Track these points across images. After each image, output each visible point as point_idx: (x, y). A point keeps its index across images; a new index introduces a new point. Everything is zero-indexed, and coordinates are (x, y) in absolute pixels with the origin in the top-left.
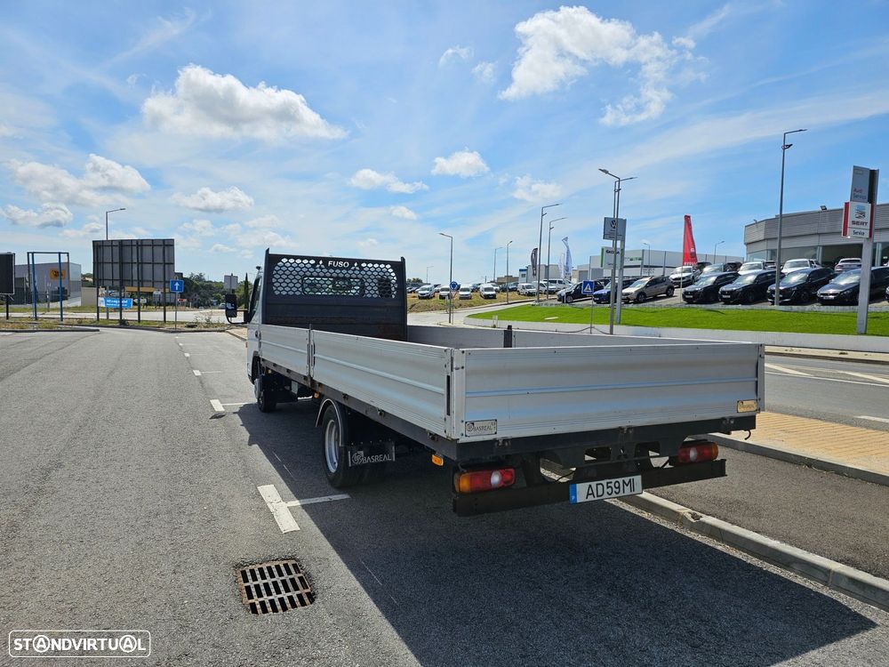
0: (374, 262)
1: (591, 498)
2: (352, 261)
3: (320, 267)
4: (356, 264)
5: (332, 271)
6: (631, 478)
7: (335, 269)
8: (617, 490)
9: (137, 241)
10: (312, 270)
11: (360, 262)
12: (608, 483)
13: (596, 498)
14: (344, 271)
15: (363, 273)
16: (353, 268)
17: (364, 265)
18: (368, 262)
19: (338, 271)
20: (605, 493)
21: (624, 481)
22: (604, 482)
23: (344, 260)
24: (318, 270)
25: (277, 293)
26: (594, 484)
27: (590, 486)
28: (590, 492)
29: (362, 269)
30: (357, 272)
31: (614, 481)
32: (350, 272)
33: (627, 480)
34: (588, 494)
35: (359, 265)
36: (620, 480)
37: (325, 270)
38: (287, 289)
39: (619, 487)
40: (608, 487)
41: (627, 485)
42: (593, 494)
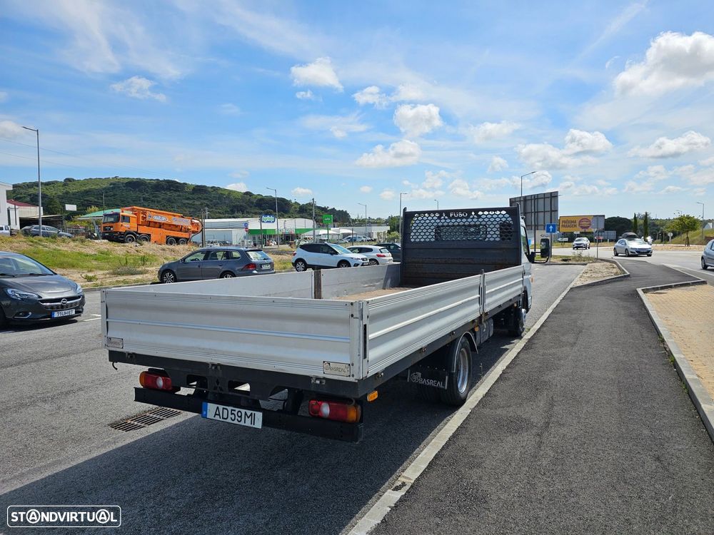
0: (489, 210)
1: (217, 418)
2: (469, 211)
3: (444, 218)
4: (473, 213)
5: (453, 220)
6: (253, 412)
7: (456, 218)
8: (239, 419)
9: (534, 195)
10: (438, 221)
11: (476, 211)
12: (232, 410)
13: (221, 420)
14: (464, 220)
15: (481, 220)
16: (471, 217)
17: (480, 213)
18: (483, 210)
19: (459, 220)
20: (229, 418)
21: (246, 414)
22: (230, 408)
23: (462, 211)
24: (443, 221)
26: (221, 407)
27: (218, 408)
28: (217, 413)
29: (479, 217)
30: (475, 220)
31: (237, 410)
32: (469, 220)
33: (249, 412)
34: (216, 414)
35: (476, 214)
36: (243, 411)
37: (448, 221)
38: (425, 237)
39: (241, 417)
40: (232, 414)
41: (248, 417)
42: (219, 415)
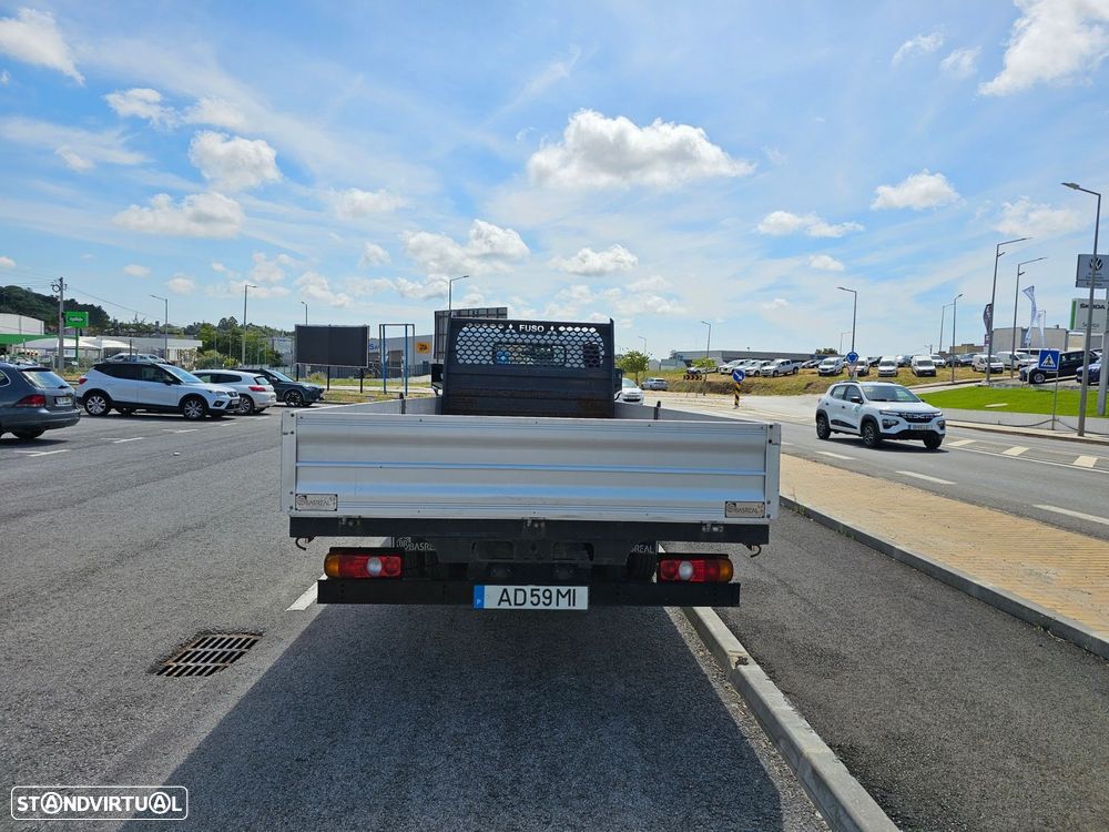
0: (574, 325)
1: (505, 606)
2: (547, 325)
3: (510, 333)
4: (552, 328)
5: (523, 336)
6: (572, 588)
7: (528, 334)
8: (547, 601)
9: (473, 310)
10: (501, 335)
11: (557, 325)
12: (532, 590)
13: (513, 607)
14: (539, 337)
15: (562, 338)
16: (549, 333)
17: (562, 329)
18: (566, 325)
19: (531, 336)
20: (528, 602)
21: (558, 591)
22: (528, 589)
23: (537, 323)
24: (508, 336)
25: (461, 361)
26: (511, 589)
27: (505, 590)
28: (505, 598)
29: (560, 333)
30: (554, 338)
31: (542, 588)
32: (546, 337)
33: (564, 589)
34: (501, 600)
35: (556, 329)
36: (553, 589)
37: (516, 336)
38: (473, 357)
39: (550, 597)
40: (532, 595)
41: (564, 597)
42: (508, 600)
